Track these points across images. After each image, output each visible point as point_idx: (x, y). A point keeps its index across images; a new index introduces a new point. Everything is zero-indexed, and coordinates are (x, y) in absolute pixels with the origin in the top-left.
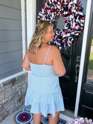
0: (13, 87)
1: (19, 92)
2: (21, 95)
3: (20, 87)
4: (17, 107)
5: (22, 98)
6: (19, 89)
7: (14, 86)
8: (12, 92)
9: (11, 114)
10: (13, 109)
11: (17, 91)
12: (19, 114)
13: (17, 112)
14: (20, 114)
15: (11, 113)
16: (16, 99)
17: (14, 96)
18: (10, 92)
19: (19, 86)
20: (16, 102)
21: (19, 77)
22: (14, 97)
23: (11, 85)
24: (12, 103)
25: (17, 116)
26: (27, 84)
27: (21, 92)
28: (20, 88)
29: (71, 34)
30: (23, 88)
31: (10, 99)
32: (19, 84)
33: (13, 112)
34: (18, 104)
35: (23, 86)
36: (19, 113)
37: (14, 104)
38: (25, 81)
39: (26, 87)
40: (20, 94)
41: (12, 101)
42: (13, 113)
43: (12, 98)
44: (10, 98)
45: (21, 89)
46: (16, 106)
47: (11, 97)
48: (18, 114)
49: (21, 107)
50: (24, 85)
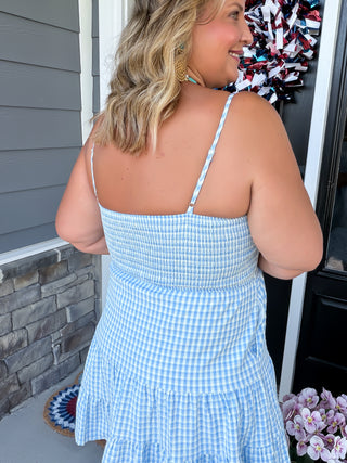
0: (43, 289)
1: (68, 310)
2: (75, 322)
3: (71, 292)
4: (59, 370)
5: (79, 336)
6: (68, 298)
7: (48, 285)
8: (39, 308)
9: (34, 392)
10: (41, 377)
11: (59, 306)
12: (67, 396)
13: (59, 387)
14: (68, 393)
15: (34, 388)
16: (55, 336)
17: (48, 323)
18: (33, 306)
19: (68, 286)
20: (55, 350)
21: (68, 253)
22: (46, 328)
23: (36, 278)
24: (40, 349)
25: (59, 400)
26: (97, 282)
27: (73, 313)
28: (71, 295)
29: (270, 76)
30: (83, 297)
31: (32, 337)
32: (69, 279)
33: (45, 386)
34: (61, 359)
35: (82, 290)
36: (66, 390)
37: (49, 357)
38: (90, 269)
39: (92, 293)
40: (69, 320)
41: (39, 342)
42: (41, 391)
43: (39, 331)
44: (31, 330)
45: (73, 301)
46: (56, 363)
47: (36, 326)
48: (60, 394)
49: (75, 369)
50: (88, 287)
